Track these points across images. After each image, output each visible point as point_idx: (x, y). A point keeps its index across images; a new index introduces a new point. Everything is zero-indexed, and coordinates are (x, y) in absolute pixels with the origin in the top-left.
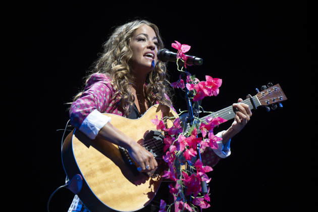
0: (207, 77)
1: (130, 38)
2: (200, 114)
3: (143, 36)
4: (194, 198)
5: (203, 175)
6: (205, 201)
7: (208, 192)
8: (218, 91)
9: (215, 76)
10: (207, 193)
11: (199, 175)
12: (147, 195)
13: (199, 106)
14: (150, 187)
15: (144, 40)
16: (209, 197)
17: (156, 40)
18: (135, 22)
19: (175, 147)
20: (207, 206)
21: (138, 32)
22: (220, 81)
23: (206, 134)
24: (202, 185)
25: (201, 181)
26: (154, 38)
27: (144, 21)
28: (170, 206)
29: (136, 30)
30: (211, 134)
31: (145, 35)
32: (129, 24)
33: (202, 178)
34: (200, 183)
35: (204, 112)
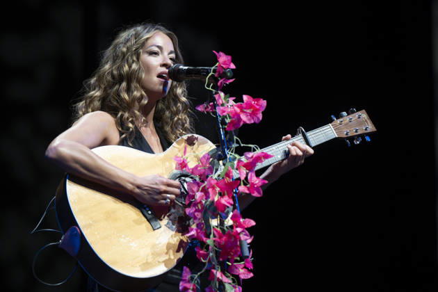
0: (245, 98)
1: (141, 51)
2: (236, 148)
3: (156, 49)
4: (230, 264)
5: (243, 231)
6: (245, 267)
7: (250, 257)
8: (260, 116)
9: (255, 96)
10: (248, 257)
11: (237, 231)
12: (163, 264)
13: (235, 137)
14: (167, 253)
16: (251, 264)
17: (173, 55)
19: (203, 194)
20: (248, 275)
21: (150, 43)
22: (264, 103)
23: (245, 176)
24: (241, 247)
25: (240, 241)
26: (171, 53)
28: (196, 276)
29: (148, 39)
30: (251, 176)
31: (158, 47)
33: (241, 236)
34: (238, 243)
35: (242, 145)
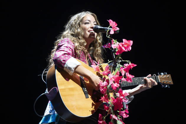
0: (124, 40)
1: (81, 23)
2: (120, 62)
3: (88, 21)
4: (119, 112)
5: (124, 98)
6: (125, 113)
8: (130, 48)
9: (128, 39)
10: (126, 109)
11: (121, 98)
12: (91, 112)
13: (120, 58)
14: (92, 107)
15: (88, 23)
16: (128, 111)
18: (83, 13)
19: (106, 82)
20: (127, 116)
21: (85, 19)
22: (131, 42)
23: (124, 74)
24: (123, 104)
25: (122, 102)
26: (94, 22)
27: (88, 12)
28: (105, 118)
30: (127, 74)
32: (79, 14)
33: (123, 100)
34: (122, 103)
35: (123, 61)
